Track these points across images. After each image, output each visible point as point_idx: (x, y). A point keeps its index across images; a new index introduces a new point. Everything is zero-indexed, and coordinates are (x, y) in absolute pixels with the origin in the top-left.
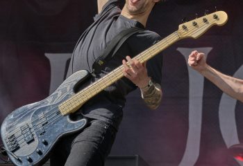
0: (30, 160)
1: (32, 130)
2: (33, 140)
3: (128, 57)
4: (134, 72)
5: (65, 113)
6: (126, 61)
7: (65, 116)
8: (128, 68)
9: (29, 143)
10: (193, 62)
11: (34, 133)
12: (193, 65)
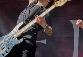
0: (3, 55)
1: (4, 45)
2: (4, 48)
3: (37, 15)
4: (39, 20)
5: (16, 37)
6: (37, 17)
7: (15, 38)
8: (37, 19)
9: (3, 49)
10: (78, 24)
11: (5, 45)
12: (78, 25)
